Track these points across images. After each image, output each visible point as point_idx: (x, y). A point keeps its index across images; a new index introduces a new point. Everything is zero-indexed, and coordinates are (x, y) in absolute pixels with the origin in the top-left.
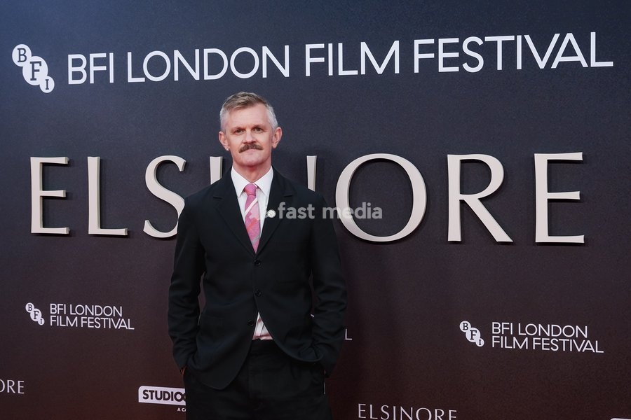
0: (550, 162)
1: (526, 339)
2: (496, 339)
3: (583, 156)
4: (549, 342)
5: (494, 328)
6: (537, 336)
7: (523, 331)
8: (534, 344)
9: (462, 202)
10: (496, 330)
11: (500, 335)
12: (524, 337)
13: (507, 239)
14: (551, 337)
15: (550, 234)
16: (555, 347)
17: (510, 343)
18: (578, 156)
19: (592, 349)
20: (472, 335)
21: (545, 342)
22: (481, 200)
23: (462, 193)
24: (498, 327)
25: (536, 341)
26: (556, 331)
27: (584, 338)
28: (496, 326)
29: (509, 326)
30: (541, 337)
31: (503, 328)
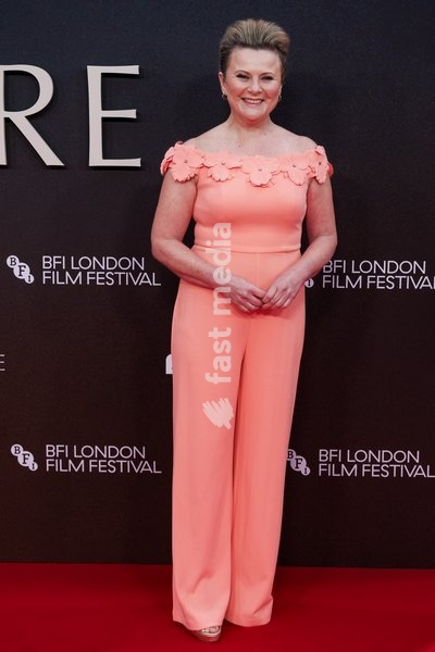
0: (104, 75)
1: (80, 274)
2: (47, 275)
3: (140, 69)
4: (104, 276)
5: (44, 262)
6: (91, 269)
7: (76, 265)
8: (89, 278)
9: (7, 120)
10: (47, 265)
11: (52, 269)
12: (78, 271)
13: (58, 162)
14: (106, 271)
15: (105, 157)
16: (110, 282)
17: (62, 278)
18: (134, 70)
19: (149, 282)
20: (21, 271)
21: (100, 276)
22: (29, 118)
23: (7, 109)
24: (49, 262)
25: (90, 275)
26: (112, 263)
27: (141, 270)
28: (47, 260)
29: (61, 260)
30: (95, 271)
31: (55, 262)
